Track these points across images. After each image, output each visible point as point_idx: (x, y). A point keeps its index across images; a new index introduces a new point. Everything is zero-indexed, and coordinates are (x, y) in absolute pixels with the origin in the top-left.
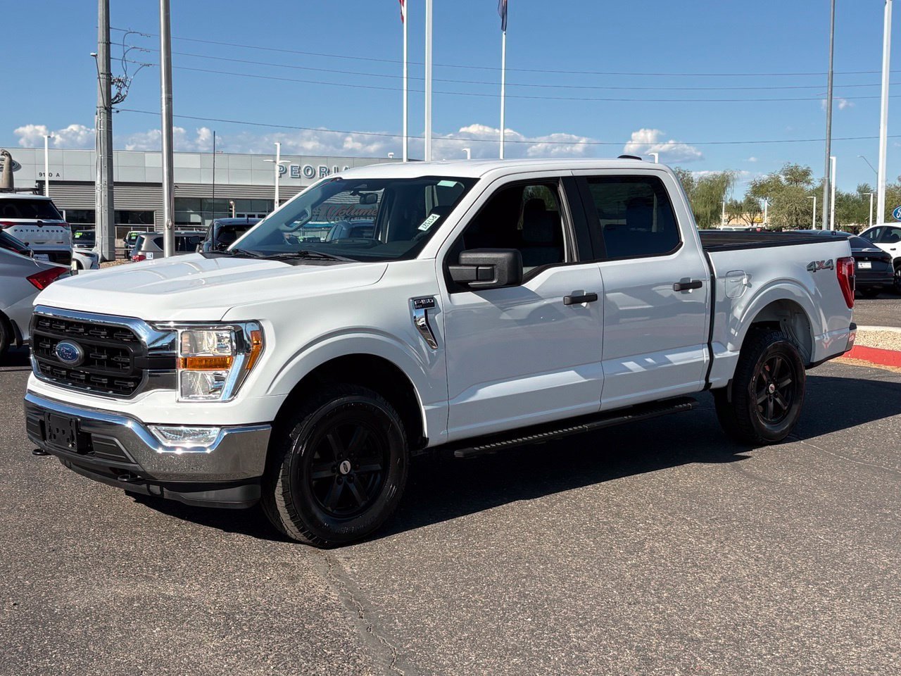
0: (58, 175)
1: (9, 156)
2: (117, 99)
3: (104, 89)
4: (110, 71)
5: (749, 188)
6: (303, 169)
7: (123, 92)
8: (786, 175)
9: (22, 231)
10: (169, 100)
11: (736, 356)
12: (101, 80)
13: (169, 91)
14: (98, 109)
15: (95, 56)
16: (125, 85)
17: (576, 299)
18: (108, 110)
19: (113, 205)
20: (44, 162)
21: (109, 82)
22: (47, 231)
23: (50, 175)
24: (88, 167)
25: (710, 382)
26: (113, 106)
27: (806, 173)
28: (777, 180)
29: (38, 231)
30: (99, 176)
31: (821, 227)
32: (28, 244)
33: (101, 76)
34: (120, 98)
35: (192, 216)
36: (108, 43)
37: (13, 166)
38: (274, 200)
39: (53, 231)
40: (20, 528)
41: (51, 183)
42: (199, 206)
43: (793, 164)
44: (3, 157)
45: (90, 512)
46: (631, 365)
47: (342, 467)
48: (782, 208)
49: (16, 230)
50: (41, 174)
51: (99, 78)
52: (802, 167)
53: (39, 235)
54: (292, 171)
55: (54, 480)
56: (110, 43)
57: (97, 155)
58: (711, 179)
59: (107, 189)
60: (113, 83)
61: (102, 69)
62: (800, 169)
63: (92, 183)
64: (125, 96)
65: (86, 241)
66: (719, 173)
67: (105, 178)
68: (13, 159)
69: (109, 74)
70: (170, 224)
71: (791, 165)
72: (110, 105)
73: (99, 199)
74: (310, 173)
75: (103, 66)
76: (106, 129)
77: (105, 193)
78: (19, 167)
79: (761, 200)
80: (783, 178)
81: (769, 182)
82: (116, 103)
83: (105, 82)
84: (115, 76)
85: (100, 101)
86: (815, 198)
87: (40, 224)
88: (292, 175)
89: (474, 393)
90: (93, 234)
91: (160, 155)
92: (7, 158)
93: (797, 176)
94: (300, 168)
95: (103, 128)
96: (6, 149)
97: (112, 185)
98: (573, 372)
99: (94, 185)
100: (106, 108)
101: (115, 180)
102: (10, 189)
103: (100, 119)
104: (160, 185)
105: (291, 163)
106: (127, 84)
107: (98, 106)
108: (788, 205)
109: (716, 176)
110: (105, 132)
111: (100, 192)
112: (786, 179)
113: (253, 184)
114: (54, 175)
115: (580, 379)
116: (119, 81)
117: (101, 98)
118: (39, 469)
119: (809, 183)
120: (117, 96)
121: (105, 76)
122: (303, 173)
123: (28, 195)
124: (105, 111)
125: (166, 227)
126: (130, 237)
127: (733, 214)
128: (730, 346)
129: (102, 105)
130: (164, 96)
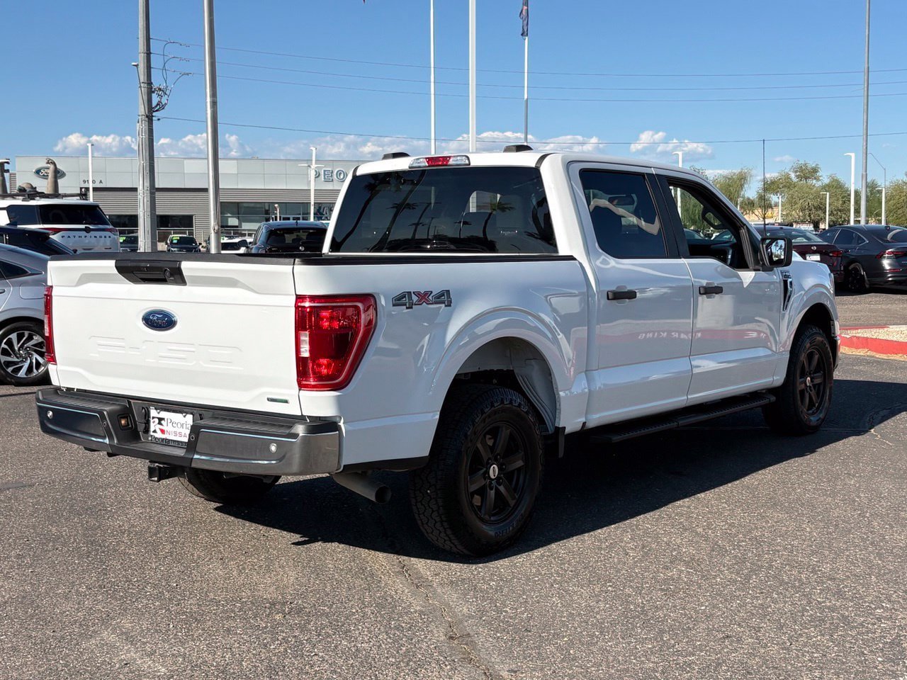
0: (101, 182)
1: (54, 163)
2: (158, 107)
3: (145, 98)
4: (150, 80)
5: (761, 185)
6: (335, 173)
7: (164, 101)
8: (796, 172)
9: (69, 237)
10: (214, 104)
12: (143, 89)
13: (214, 95)
14: (140, 117)
15: (137, 66)
16: (166, 94)
18: (150, 118)
19: (155, 210)
20: (88, 169)
21: (150, 91)
22: (95, 237)
23: (94, 182)
24: (130, 173)
26: (154, 114)
27: (815, 170)
28: (788, 177)
29: (85, 237)
30: (141, 182)
31: (859, 221)
32: (76, 250)
33: (142, 85)
34: (161, 106)
35: (230, 219)
36: (148, 54)
37: (58, 174)
38: (310, 203)
39: (101, 237)
40: (80, 625)
41: (95, 189)
42: (236, 210)
43: (802, 162)
44: (49, 165)
45: (167, 595)
48: (796, 203)
49: (63, 237)
50: (85, 182)
51: (141, 87)
52: (811, 164)
53: (87, 241)
54: (324, 174)
55: (118, 544)
56: (150, 53)
57: (139, 163)
58: (730, 177)
59: (149, 194)
60: (154, 92)
61: (143, 78)
62: (809, 167)
63: (135, 190)
64: (166, 104)
65: (129, 245)
66: (737, 171)
67: (147, 184)
68: (58, 167)
69: (149, 83)
70: (216, 228)
71: (800, 163)
72: (152, 114)
73: (141, 205)
74: (342, 177)
75: (144, 75)
76: (147, 136)
77: (147, 199)
78: (63, 175)
79: (772, 195)
80: (793, 176)
81: (780, 179)
82: (157, 111)
83: (146, 91)
84: (155, 85)
85: (142, 110)
86: (828, 193)
87: (87, 230)
88: (325, 178)
90: (136, 239)
91: (206, 161)
92: (52, 167)
93: (808, 173)
94: (332, 172)
95: (145, 136)
96: (51, 158)
97: (154, 190)
99: (137, 191)
100: (147, 117)
101: (157, 186)
102: (56, 194)
103: (141, 127)
104: (206, 190)
105: (323, 168)
106: (168, 92)
107: (140, 114)
108: (801, 201)
109: (735, 174)
110: (147, 139)
111: (142, 197)
112: (796, 176)
113: (288, 188)
114: (98, 182)
116: (160, 89)
117: (143, 106)
118: (99, 527)
119: (817, 179)
120: (158, 104)
121: (146, 85)
122: (335, 177)
123: (75, 201)
124: (147, 119)
125: (212, 231)
126: (172, 241)
127: (745, 210)
129: (143, 113)
130: (209, 100)
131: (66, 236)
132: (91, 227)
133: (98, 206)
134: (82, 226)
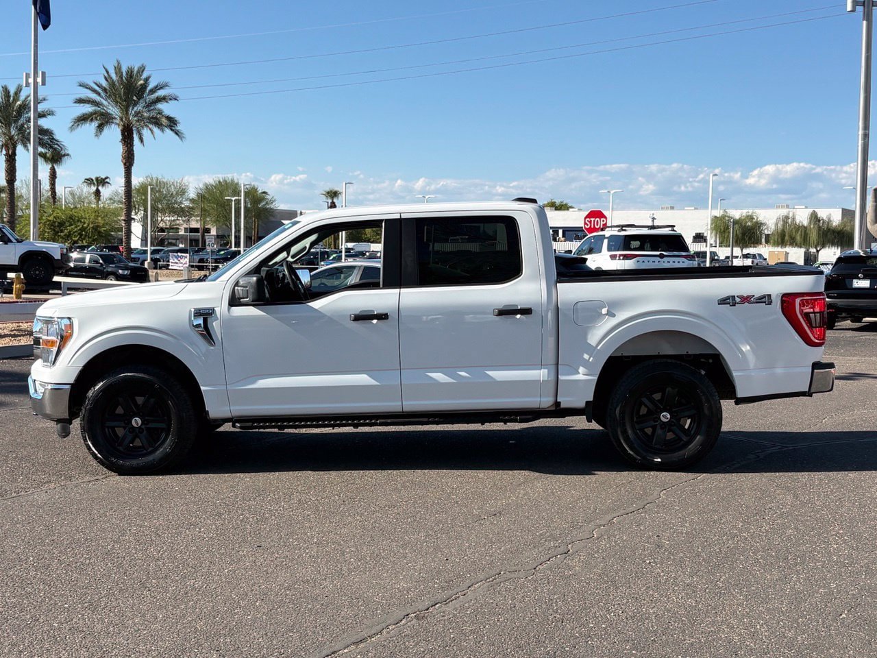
9: (644, 262)
11: (594, 379)
17: (363, 317)
22: (669, 262)
25: (558, 401)
29: (658, 261)
39: (673, 262)
46: (438, 376)
47: (133, 421)
49: (637, 261)
87: (662, 256)
89: (254, 382)
98: (365, 375)
115: (372, 382)
128: (581, 370)
131: (641, 262)
132: (665, 253)
133: (681, 236)
134: (658, 253)
